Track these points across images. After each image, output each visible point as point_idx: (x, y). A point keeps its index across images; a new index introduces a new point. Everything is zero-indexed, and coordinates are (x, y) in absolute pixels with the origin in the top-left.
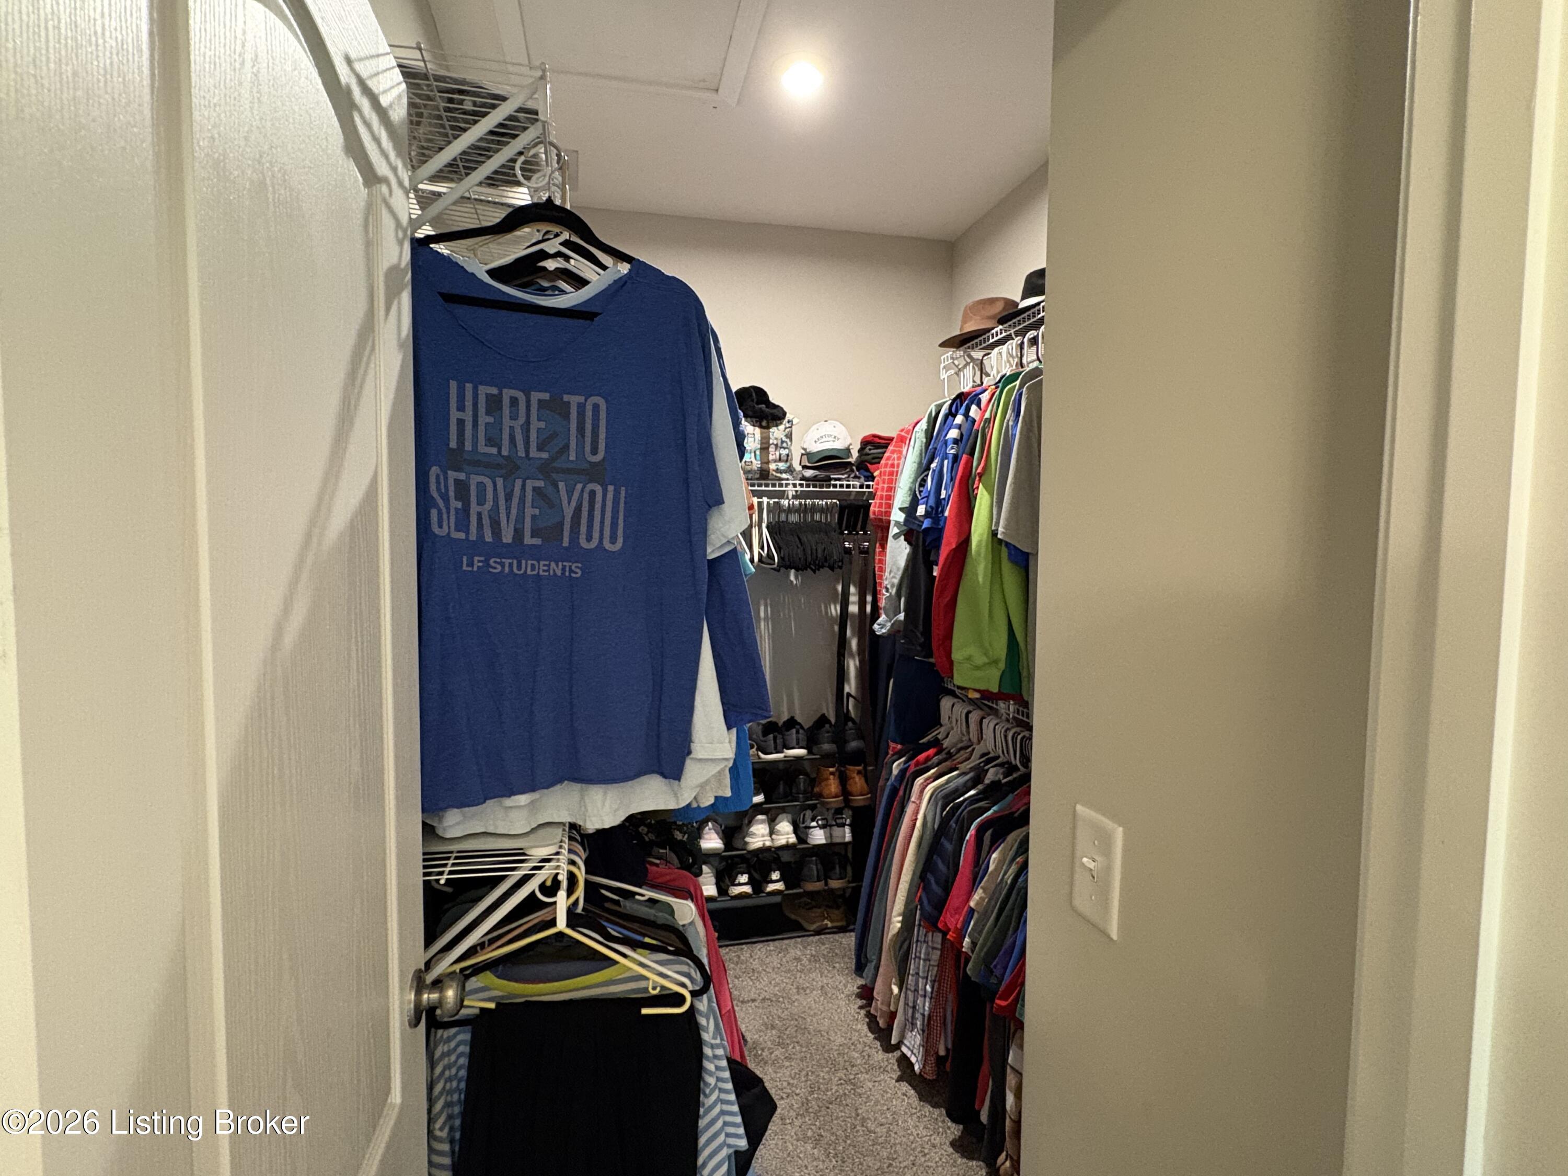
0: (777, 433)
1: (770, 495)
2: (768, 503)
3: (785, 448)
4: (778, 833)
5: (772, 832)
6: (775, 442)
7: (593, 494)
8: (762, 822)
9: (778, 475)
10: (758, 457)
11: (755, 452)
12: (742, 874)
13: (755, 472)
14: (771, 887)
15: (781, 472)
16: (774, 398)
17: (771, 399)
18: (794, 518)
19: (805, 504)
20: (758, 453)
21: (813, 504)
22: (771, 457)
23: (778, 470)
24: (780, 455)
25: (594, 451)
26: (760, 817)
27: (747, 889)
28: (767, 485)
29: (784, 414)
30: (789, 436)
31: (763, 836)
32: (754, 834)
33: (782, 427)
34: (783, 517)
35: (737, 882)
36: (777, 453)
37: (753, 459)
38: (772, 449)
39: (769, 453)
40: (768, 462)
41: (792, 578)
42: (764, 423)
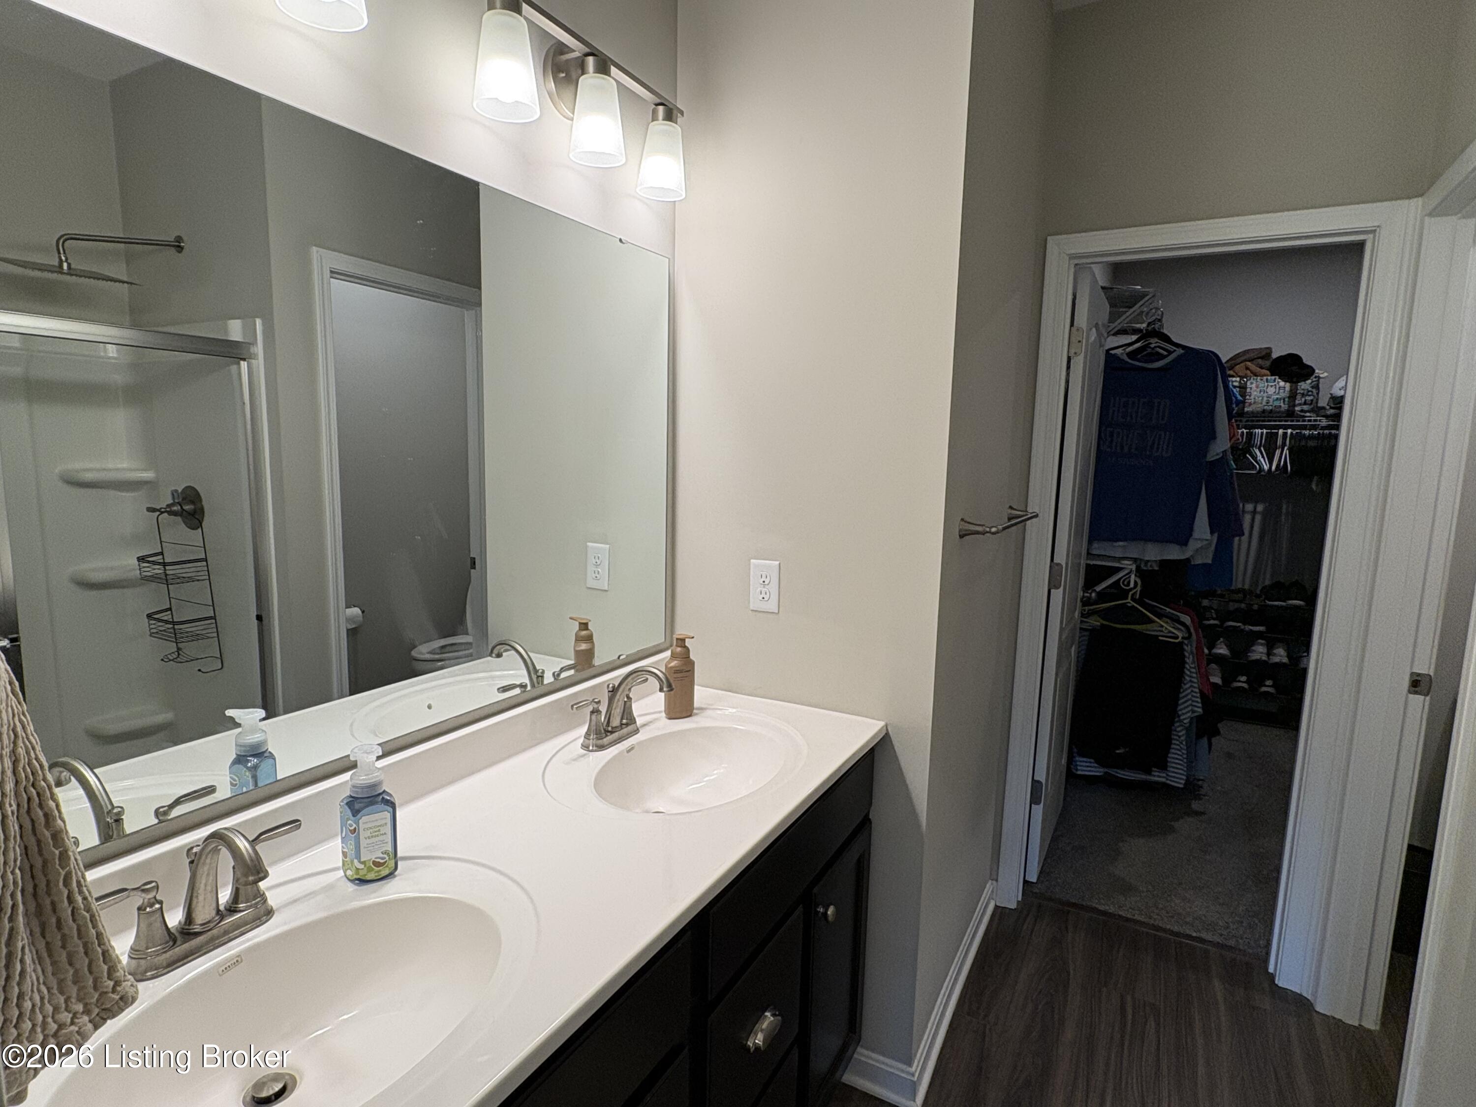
0: (1305, 385)
1: (1293, 427)
2: (1292, 433)
3: (1310, 395)
4: (1275, 655)
5: (1269, 654)
6: (1302, 392)
7: (1160, 435)
8: (1262, 644)
9: (1302, 414)
10: (1286, 403)
11: (1284, 399)
12: (1243, 675)
13: (1283, 412)
14: (1264, 689)
15: (1306, 412)
16: (1307, 361)
17: (1305, 361)
18: (1311, 443)
19: (1323, 433)
20: (1287, 400)
21: (1330, 433)
22: (1297, 402)
23: (1302, 411)
24: (1306, 400)
25: (1163, 419)
26: (1260, 641)
27: (1245, 685)
28: (1292, 421)
29: (1313, 371)
30: (1317, 387)
31: (1262, 653)
32: (1254, 651)
33: (1309, 381)
34: (1303, 443)
35: (1238, 679)
36: (1303, 399)
37: (1282, 404)
38: (1298, 397)
39: (1296, 399)
40: (1294, 406)
41: (1314, 487)
42: (1295, 380)
